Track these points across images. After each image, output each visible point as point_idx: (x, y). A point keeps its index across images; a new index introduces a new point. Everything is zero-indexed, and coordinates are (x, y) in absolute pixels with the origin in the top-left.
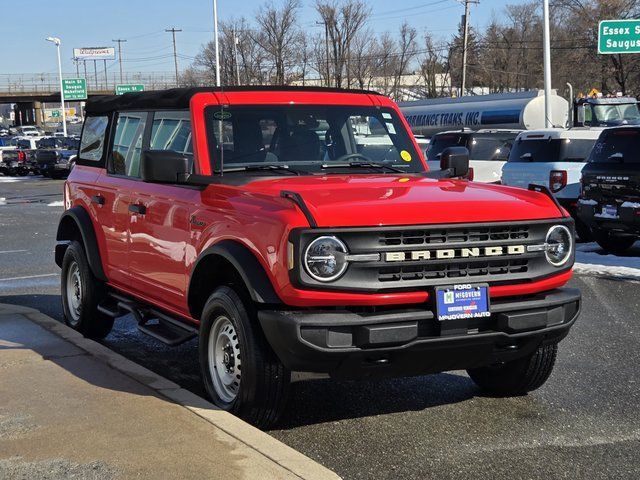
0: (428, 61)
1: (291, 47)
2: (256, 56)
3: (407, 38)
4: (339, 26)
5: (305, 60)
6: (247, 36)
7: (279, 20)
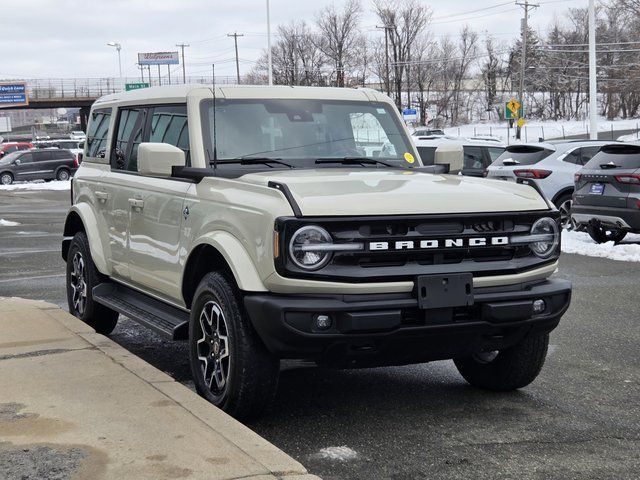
0: (489, 66)
1: (351, 51)
2: (317, 60)
3: (468, 42)
4: (399, 29)
5: (365, 64)
6: (308, 39)
7: (340, 24)
